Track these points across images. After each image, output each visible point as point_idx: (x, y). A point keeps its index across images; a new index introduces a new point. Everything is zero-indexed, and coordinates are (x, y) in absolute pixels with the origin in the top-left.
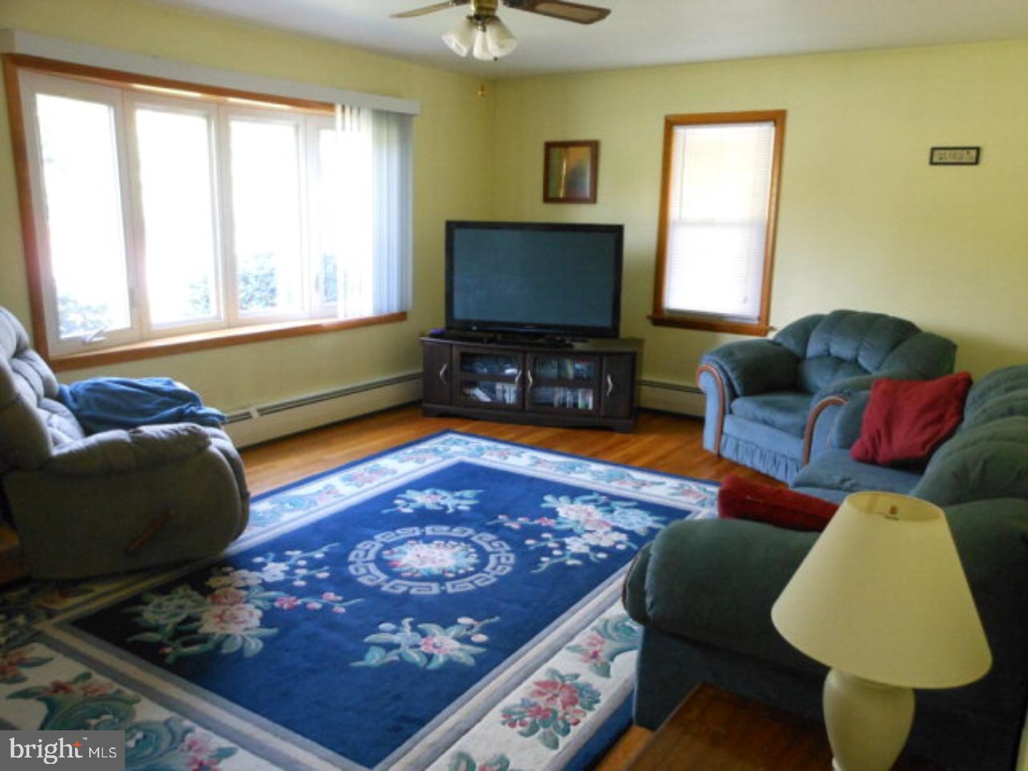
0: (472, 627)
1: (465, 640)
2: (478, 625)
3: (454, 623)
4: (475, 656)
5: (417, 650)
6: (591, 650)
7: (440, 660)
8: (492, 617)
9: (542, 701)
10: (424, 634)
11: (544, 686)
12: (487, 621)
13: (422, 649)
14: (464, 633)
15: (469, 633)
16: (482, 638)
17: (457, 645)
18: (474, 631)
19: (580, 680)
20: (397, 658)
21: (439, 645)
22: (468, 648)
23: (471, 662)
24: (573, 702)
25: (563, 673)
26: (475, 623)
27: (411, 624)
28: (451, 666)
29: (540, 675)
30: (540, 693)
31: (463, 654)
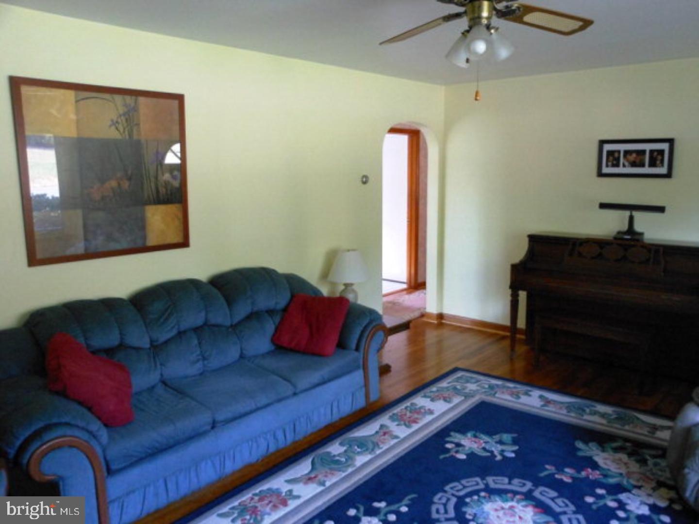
0: (457, 452)
1: (458, 445)
2: (452, 453)
3: (467, 455)
4: (450, 436)
5: (485, 441)
6: (386, 437)
7: (469, 435)
8: (445, 458)
9: (416, 416)
10: (484, 449)
11: (415, 421)
12: (447, 455)
13: (482, 441)
14: (460, 449)
15: (457, 449)
16: (449, 446)
17: (463, 442)
18: (454, 450)
19: (396, 423)
20: (494, 437)
21: (473, 443)
22: (456, 440)
23: (452, 434)
24: (401, 416)
25: (403, 427)
26: (454, 454)
27: (495, 456)
28: (463, 431)
29: (415, 427)
30: (417, 419)
31: (457, 437)
